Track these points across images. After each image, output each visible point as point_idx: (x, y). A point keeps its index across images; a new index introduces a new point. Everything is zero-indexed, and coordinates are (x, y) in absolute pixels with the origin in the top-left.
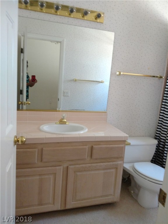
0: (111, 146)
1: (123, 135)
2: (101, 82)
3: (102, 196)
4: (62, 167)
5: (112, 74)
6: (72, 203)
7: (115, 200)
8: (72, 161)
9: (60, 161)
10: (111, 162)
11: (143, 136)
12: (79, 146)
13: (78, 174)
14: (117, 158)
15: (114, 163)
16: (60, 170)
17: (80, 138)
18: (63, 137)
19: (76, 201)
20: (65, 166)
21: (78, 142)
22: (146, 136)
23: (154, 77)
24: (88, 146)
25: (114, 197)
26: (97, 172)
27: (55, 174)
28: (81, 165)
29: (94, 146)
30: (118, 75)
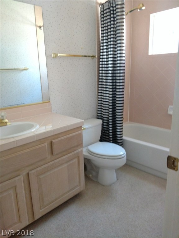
0: (70, 135)
1: (78, 122)
2: (25, 70)
3: (69, 191)
4: (22, 175)
5: (48, 57)
6: (41, 211)
7: (82, 189)
8: (31, 165)
9: (18, 170)
10: (72, 152)
11: (87, 119)
12: (37, 145)
13: (41, 177)
14: (77, 146)
15: (75, 152)
16: (20, 181)
17: (37, 136)
18: (16, 141)
19: (44, 208)
20: (25, 173)
21: (35, 141)
22: (89, 119)
23: (85, 56)
24: (47, 143)
25: (80, 187)
26: (60, 168)
27: (15, 186)
28: (43, 166)
29: (53, 141)
30: (53, 57)
